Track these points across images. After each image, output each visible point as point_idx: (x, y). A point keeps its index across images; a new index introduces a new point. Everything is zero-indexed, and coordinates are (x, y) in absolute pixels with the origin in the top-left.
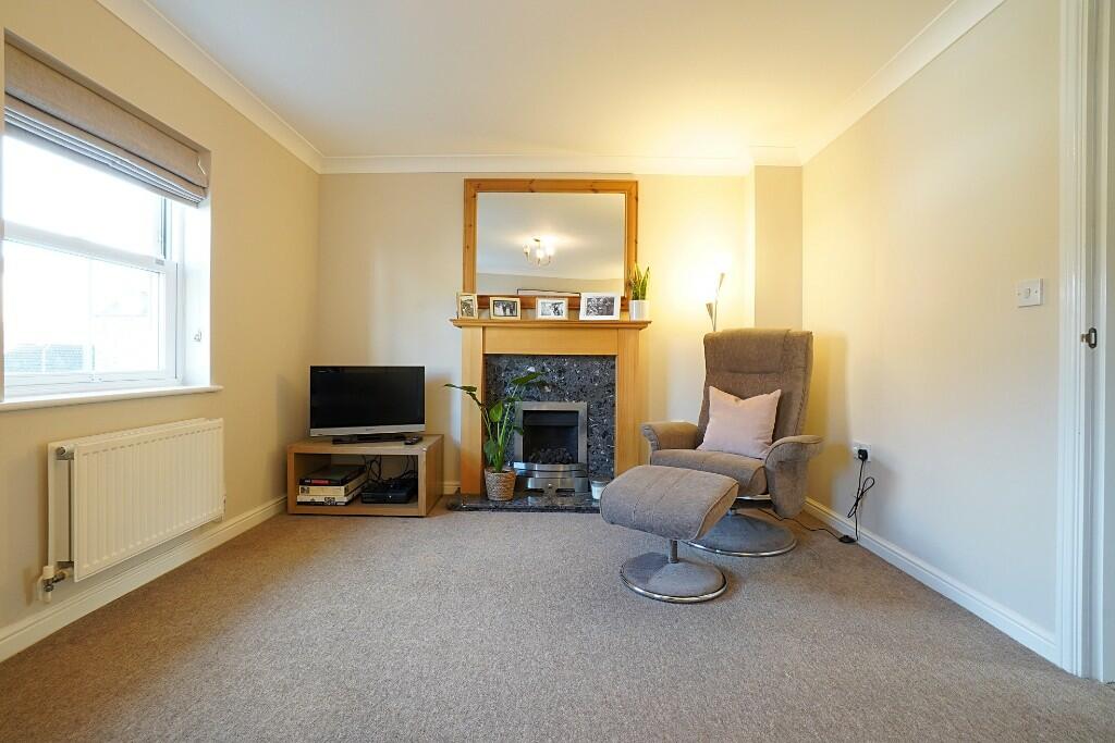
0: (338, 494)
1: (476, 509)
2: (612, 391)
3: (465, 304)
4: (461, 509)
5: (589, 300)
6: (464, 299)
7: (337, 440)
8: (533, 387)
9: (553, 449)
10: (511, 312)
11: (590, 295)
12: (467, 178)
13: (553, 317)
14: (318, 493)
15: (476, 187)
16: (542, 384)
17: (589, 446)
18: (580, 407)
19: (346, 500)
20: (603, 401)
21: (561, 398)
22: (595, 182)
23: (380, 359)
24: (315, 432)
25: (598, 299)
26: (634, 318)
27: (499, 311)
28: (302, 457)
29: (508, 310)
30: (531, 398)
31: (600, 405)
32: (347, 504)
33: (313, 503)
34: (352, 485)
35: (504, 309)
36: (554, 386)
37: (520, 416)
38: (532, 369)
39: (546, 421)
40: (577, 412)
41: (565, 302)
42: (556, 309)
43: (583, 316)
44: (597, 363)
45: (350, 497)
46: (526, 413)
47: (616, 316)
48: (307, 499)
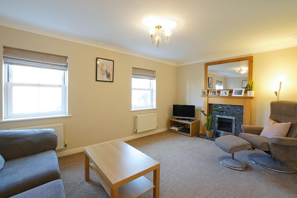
0: (177, 129)
1: (203, 138)
2: (243, 115)
3: (204, 92)
4: (200, 137)
5: (236, 91)
6: (203, 91)
7: (177, 119)
8: (221, 112)
9: (227, 128)
10: (215, 94)
11: (236, 89)
12: (205, 63)
13: (224, 95)
14: (174, 128)
15: (207, 64)
16: (223, 112)
17: (235, 129)
18: (233, 118)
19: (178, 130)
20: (240, 117)
21: (228, 115)
22: (238, 59)
23: (188, 104)
24: (174, 117)
25: (238, 90)
26: (248, 96)
27: (212, 93)
28: (171, 121)
29: (214, 94)
30: (220, 115)
31: (239, 118)
32: (178, 131)
33: (172, 130)
34: (179, 128)
35: (213, 93)
36: (226, 112)
37: (217, 119)
38: (220, 107)
39: (224, 121)
40: (232, 119)
41: (228, 91)
42: (226, 93)
43: (233, 95)
44: (239, 107)
45: (179, 130)
46: (219, 118)
47: (242, 95)
48: (172, 129)
